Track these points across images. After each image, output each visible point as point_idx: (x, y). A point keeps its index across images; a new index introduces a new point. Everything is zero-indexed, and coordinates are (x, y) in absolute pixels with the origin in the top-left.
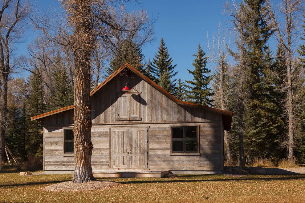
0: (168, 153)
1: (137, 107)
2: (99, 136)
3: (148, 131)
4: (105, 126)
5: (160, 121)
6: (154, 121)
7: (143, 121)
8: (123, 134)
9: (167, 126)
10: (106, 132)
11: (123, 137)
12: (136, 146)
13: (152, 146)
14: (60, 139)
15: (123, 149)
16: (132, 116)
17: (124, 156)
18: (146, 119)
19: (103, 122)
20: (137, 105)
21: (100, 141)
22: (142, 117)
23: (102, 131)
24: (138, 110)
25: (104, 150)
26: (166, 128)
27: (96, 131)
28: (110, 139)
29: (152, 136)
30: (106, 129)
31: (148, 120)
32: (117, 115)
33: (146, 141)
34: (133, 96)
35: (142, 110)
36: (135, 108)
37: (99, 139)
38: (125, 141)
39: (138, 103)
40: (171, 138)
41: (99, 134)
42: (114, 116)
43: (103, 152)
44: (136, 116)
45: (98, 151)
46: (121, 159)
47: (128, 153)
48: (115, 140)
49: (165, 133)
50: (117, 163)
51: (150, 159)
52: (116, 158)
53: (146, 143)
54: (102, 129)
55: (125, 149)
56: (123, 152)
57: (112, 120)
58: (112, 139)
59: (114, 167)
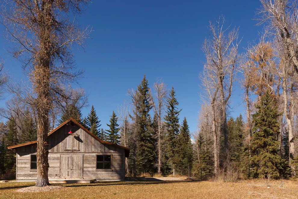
0: (95, 169)
1: (77, 143)
2: (54, 159)
3: (83, 157)
4: (57, 154)
5: (90, 152)
6: (86, 152)
7: (80, 151)
8: (68, 158)
9: (95, 154)
10: (58, 157)
11: (68, 160)
12: (76, 165)
13: (85, 165)
14: (28, 161)
15: (68, 167)
16: (74, 148)
17: (68, 171)
18: (82, 150)
19: (56, 151)
20: (77, 142)
21: (54, 162)
22: (80, 149)
23: (56, 156)
24: (78, 145)
25: (56, 167)
26: (93, 155)
27: (52, 156)
28: (60, 161)
29: (86, 160)
30: (58, 155)
31: (83, 151)
32: (65, 147)
33: (82, 163)
34: (75, 137)
35: (80, 145)
36: (76, 144)
37: (53, 161)
38: (69, 162)
39: (78, 141)
40: (96, 161)
41: (53, 158)
42: (63, 148)
43: (55, 169)
44: (76, 148)
45: (53, 168)
46: (67, 173)
47: (71, 169)
48: (63, 162)
49: (93, 158)
50: (65, 175)
51: (84, 173)
52: (64, 172)
53: (82, 164)
54: (55, 155)
55: (69, 167)
56: (68, 169)
57: (62, 150)
58: (61, 161)
59: (62, 177)
